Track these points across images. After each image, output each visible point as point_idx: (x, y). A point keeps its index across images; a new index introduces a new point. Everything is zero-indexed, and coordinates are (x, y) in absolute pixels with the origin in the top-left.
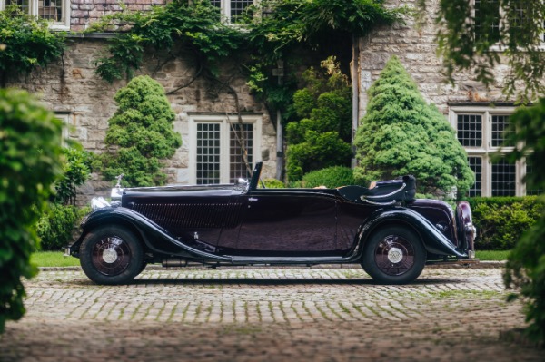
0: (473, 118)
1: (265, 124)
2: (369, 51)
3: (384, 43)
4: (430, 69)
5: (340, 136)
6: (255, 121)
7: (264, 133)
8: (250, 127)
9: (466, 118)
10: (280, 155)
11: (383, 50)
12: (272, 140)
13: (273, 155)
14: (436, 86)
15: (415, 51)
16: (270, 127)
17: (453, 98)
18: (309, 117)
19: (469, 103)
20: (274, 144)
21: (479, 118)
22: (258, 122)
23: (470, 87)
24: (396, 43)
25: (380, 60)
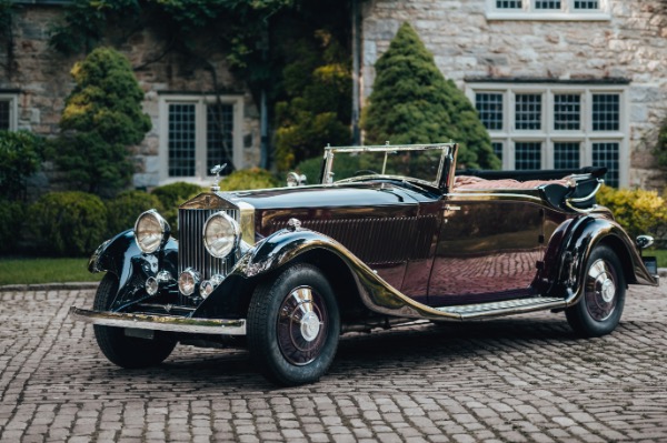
0: (493, 97)
1: (247, 105)
2: (373, 17)
3: (391, 9)
4: (445, 39)
5: (339, 118)
6: (235, 102)
7: (247, 115)
8: (229, 108)
9: (485, 97)
10: (266, 140)
11: (389, 17)
12: (255, 123)
13: (256, 141)
14: (451, 60)
15: (427, 19)
16: (253, 109)
17: (471, 73)
18: (301, 95)
19: (489, 79)
20: (258, 128)
21: (500, 97)
22: (240, 104)
23: (490, 60)
24: (405, 8)
25: (386, 28)
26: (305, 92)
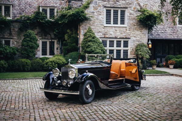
0: (105, 41)
1: (57, 42)
2: (83, 25)
3: (86, 24)
4: (96, 30)
5: (76, 45)
6: (55, 41)
7: (57, 44)
8: (54, 42)
9: (104, 41)
10: (61, 49)
11: (86, 25)
12: (59, 45)
13: (59, 49)
14: (97, 34)
15: (93, 26)
16: (58, 42)
17: (101, 36)
18: (68, 40)
19: (104, 38)
20: (59, 46)
21: (106, 41)
22: (56, 41)
23: (105, 34)
24: (89, 24)
25: (85, 28)
26: (69, 40)
